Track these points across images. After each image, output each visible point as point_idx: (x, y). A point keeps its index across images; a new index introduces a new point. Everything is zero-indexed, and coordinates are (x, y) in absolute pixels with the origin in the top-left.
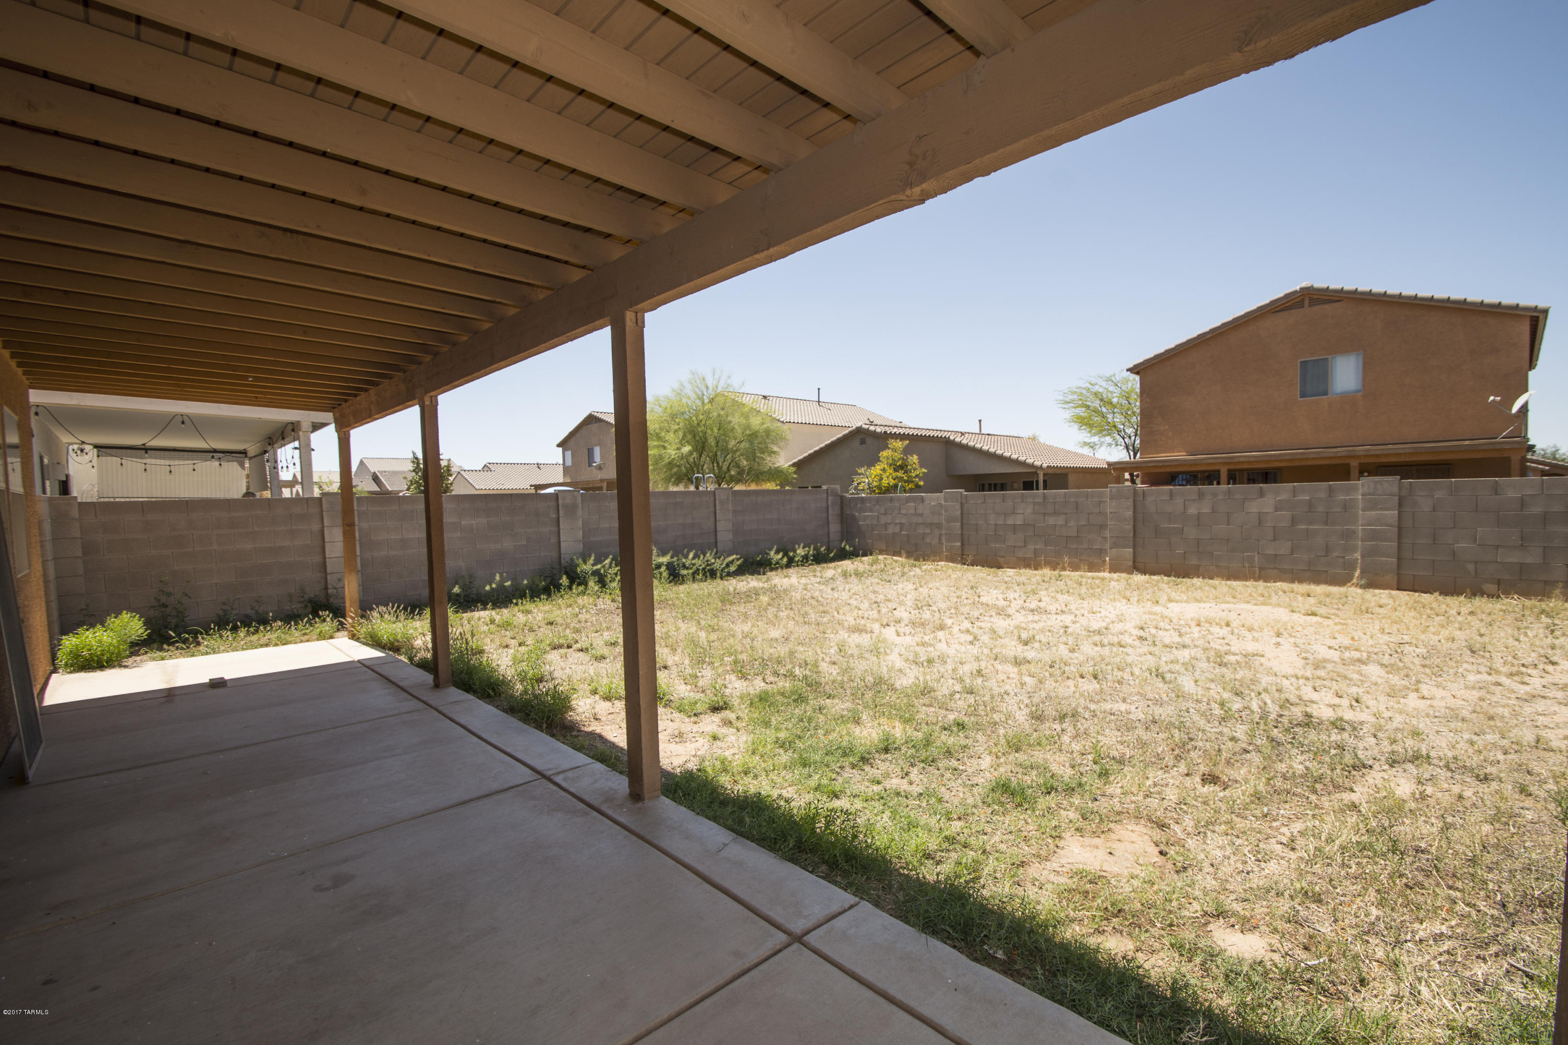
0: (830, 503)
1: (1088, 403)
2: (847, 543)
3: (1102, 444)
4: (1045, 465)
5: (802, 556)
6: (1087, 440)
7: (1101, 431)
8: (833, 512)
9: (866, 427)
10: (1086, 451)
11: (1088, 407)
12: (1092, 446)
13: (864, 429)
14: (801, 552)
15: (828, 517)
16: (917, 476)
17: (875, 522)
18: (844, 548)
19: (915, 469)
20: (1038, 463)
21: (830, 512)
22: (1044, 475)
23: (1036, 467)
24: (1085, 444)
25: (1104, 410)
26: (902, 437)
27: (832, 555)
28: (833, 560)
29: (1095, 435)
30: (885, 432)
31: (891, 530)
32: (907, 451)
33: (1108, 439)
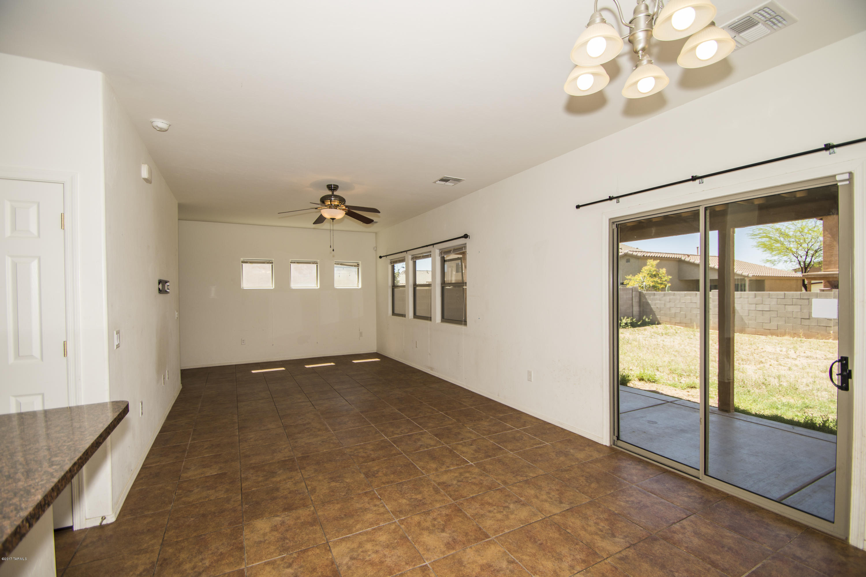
0: (633, 296)
1: (770, 235)
2: (646, 317)
3: (779, 261)
4: (750, 275)
5: (625, 323)
6: (769, 259)
7: (780, 254)
8: (636, 300)
9: (631, 253)
10: (768, 265)
11: (770, 238)
12: (773, 262)
13: (630, 254)
14: (624, 321)
15: (632, 303)
16: (666, 280)
17: (662, 306)
18: (645, 320)
19: (664, 277)
20: (745, 274)
21: (634, 301)
22: (750, 280)
23: (745, 276)
24: (768, 261)
25: (782, 239)
26: (655, 258)
27: (639, 323)
28: (639, 326)
29: (775, 255)
30: (644, 256)
31: (673, 311)
32: (658, 266)
33: (785, 258)
